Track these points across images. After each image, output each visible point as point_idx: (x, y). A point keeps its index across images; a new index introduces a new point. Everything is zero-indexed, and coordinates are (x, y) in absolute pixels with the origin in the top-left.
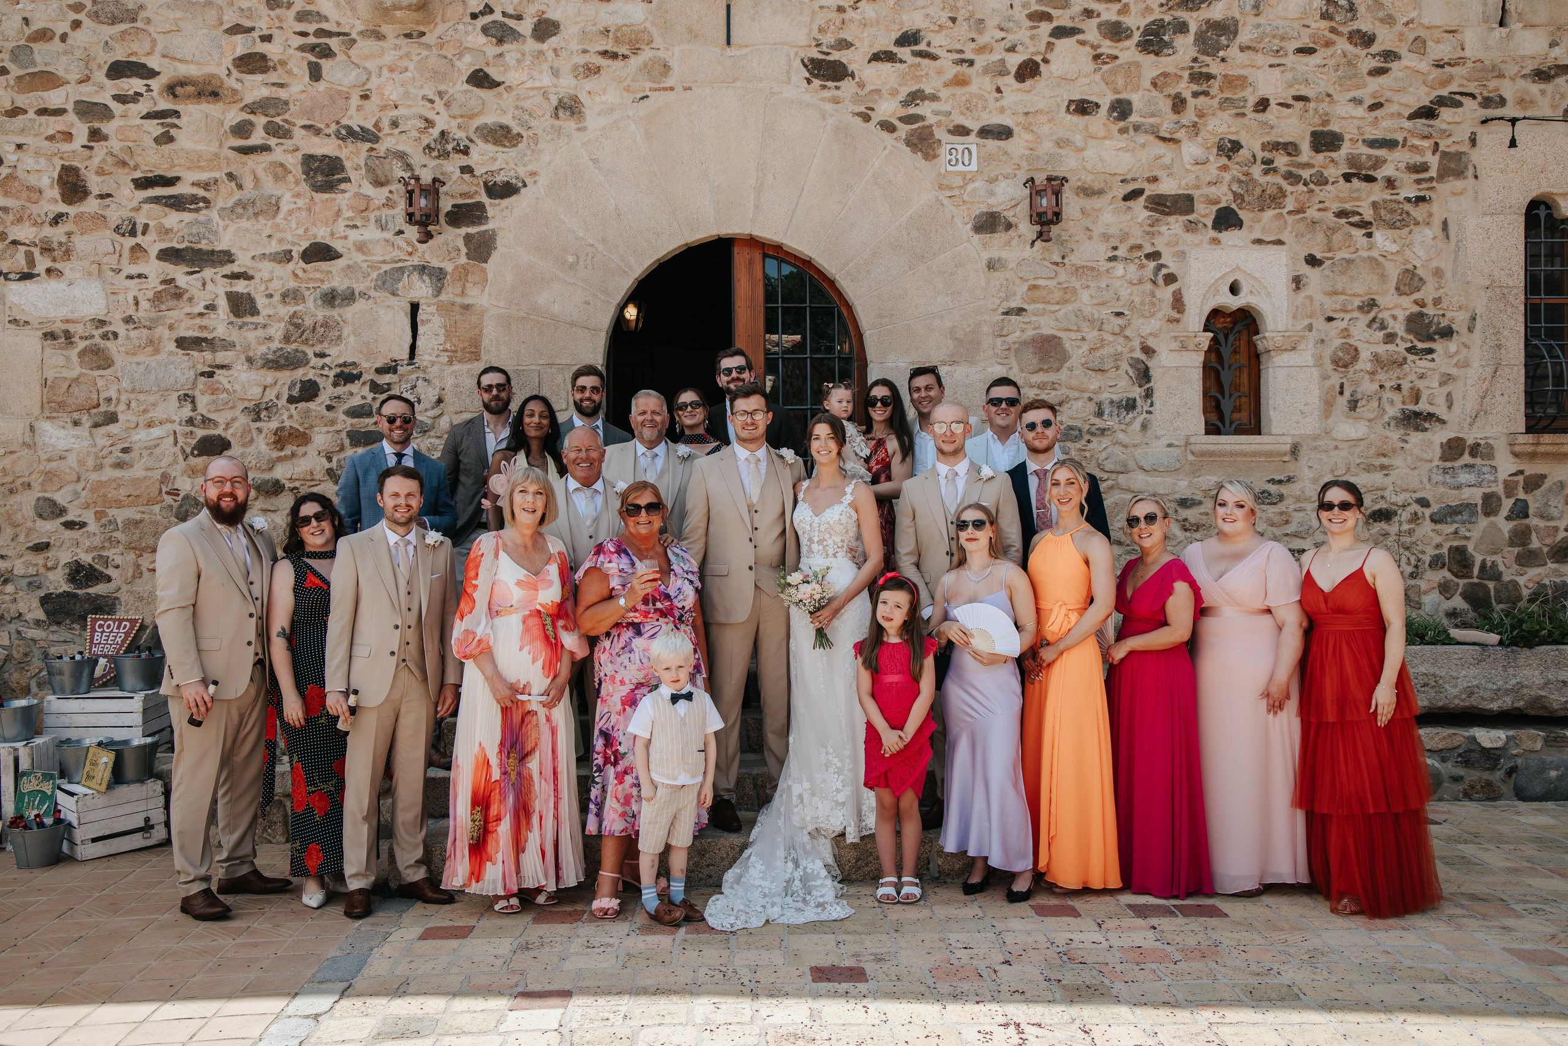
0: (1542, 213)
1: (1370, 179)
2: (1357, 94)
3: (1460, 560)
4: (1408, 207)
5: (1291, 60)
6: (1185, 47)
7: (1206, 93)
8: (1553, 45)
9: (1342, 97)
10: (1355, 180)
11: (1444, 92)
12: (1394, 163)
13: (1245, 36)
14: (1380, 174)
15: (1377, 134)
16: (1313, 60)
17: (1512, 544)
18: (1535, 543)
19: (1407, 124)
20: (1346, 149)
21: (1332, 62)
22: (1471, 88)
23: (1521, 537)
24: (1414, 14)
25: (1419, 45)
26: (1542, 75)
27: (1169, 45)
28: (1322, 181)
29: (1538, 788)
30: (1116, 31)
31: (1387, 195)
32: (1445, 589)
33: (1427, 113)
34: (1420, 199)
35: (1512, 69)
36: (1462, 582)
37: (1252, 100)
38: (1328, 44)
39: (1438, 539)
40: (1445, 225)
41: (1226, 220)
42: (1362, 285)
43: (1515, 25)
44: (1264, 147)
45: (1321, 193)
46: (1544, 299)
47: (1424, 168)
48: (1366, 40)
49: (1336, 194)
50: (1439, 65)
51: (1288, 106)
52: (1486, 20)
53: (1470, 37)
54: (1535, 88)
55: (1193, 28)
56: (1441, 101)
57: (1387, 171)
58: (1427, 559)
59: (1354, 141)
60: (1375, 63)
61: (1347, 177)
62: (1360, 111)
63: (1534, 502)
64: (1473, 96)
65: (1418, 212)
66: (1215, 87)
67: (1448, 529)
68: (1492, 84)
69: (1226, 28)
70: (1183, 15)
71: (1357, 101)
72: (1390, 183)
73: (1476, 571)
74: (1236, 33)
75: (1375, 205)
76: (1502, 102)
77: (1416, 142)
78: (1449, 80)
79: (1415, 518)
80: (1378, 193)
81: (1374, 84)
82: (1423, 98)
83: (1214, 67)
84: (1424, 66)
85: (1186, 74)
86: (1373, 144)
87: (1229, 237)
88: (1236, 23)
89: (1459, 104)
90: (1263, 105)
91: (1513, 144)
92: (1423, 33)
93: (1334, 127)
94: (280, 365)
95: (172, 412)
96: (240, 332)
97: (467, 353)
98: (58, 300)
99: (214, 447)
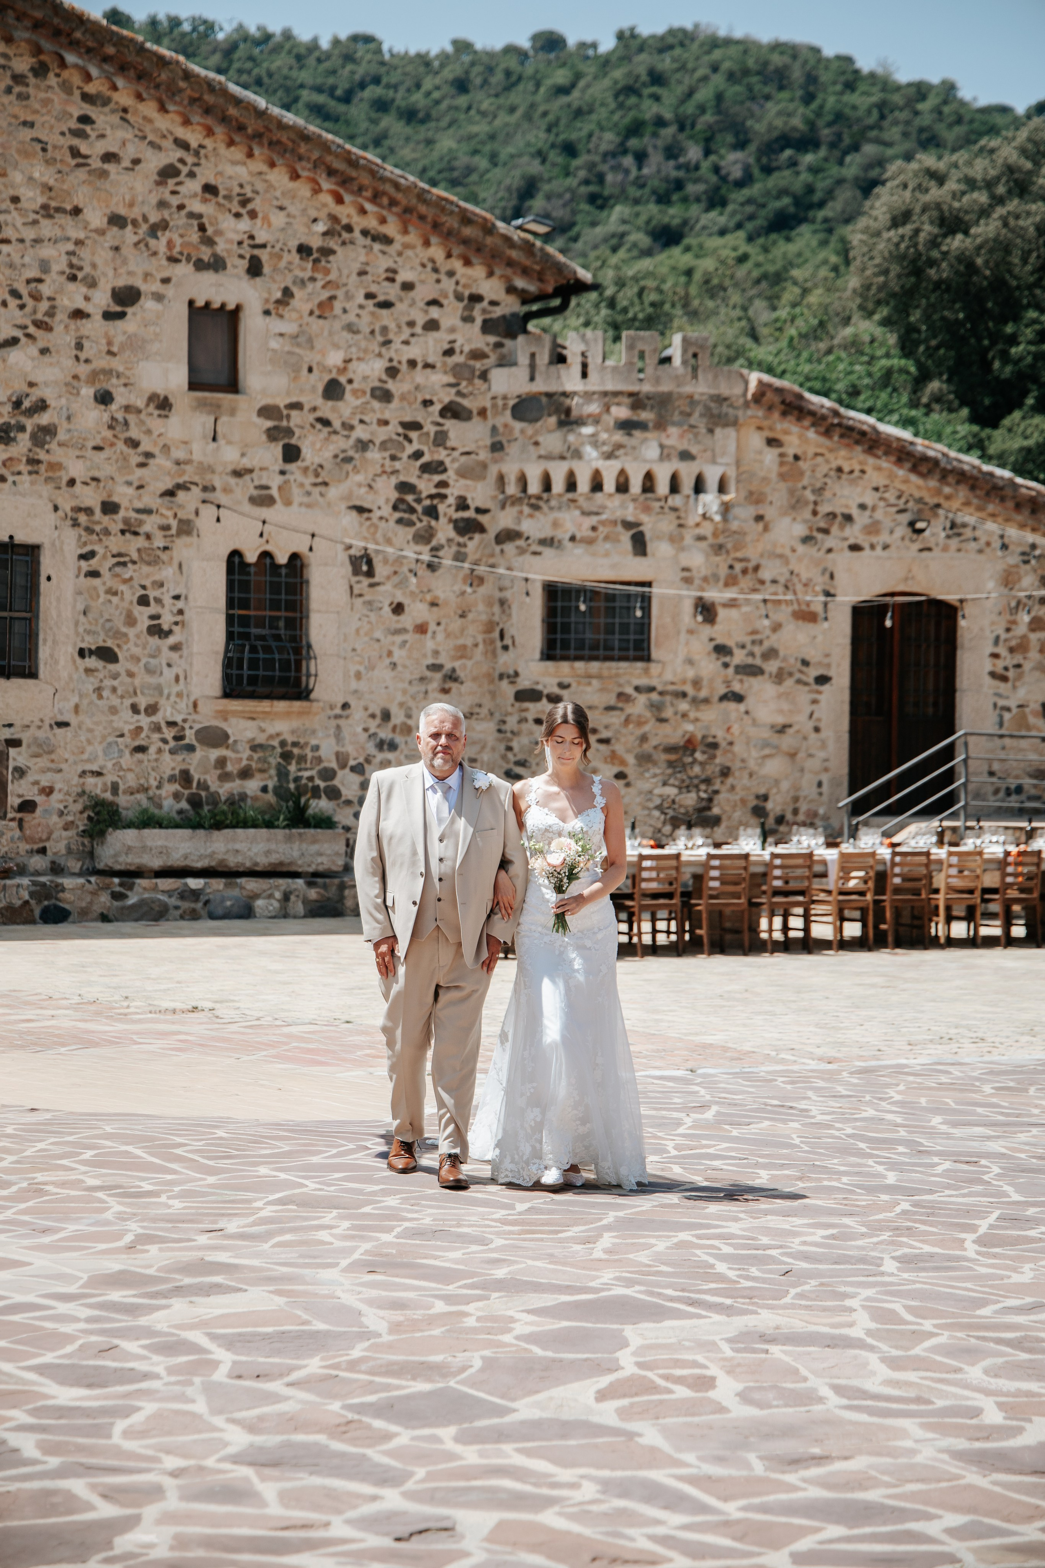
0: (236, 560)
1: (136, 534)
2: (130, 478)
3: (185, 777)
4: (159, 553)
5: (90, 453)
6: (24, 441)
7: (37, 473)
8: (243, 455)
9: (120, 479)
10: (127, 535)
11: (181, 481)
12: (150, 524)
13: (61, 436)
14: (143, 530)
15: (139, 505)
16: (103, 455)
17: (216, 768)
18: (229, 768)
19: (159, 501)
20: (122, 513)
21: (114, 457)
22: (196, 479)
24: (163, 430)
25: (166, 448)
26: (237, 474)
27: (14, 439)
28: (107, 532)
29: (220, 911)
31: (146, 544)
32: (177, 796)
33: (170, 493)
34: (166, 548)
35: (219, 469)
36: (186, 792)
37: (65, 480)
38: (112, 445)
39: (173, 765)
40: (180, 566)
43: (221, 441)
44: (72, 509)
45: (106, 541)
46: (237, 612)
47: (166, 528)
48: (134, 444)
49: (116, 543)
50: (178, 463)
51: (85, 483)
52: (205, 437)
53: (196, 447)
54: (233, 481)
55: (29, 429)
56: (180, 487)
57: (146, 528)
58: (166, 776)
59: (127, 509)
60: (141, 459)
61: (123, 532)
62: (130, 491)
64: (196, 484)
65: (164, 556)
66: (42, 468)
67: (179, 758)
68: (208, 476)
69: (49, 431)
70: (23, 420)
71: (129, 483)
72: (148, 537)
73: (195, 785)
74: (55, 434)
75: (139, 550)
76: (214, 489)
77: (164, 511)
78: (184, 472)
79: (160, 751)
80: (141, 542)
81: (140, 472)
82: (169, 484)
83: (42, 455)
84: (168, 464)
85: (24, 459)
86: (138, 511)
88: (55, 427)
89: (188, 489)
90: (72, 482)
91: (218, 520)
92: (169, 443)
93: (115, 499)
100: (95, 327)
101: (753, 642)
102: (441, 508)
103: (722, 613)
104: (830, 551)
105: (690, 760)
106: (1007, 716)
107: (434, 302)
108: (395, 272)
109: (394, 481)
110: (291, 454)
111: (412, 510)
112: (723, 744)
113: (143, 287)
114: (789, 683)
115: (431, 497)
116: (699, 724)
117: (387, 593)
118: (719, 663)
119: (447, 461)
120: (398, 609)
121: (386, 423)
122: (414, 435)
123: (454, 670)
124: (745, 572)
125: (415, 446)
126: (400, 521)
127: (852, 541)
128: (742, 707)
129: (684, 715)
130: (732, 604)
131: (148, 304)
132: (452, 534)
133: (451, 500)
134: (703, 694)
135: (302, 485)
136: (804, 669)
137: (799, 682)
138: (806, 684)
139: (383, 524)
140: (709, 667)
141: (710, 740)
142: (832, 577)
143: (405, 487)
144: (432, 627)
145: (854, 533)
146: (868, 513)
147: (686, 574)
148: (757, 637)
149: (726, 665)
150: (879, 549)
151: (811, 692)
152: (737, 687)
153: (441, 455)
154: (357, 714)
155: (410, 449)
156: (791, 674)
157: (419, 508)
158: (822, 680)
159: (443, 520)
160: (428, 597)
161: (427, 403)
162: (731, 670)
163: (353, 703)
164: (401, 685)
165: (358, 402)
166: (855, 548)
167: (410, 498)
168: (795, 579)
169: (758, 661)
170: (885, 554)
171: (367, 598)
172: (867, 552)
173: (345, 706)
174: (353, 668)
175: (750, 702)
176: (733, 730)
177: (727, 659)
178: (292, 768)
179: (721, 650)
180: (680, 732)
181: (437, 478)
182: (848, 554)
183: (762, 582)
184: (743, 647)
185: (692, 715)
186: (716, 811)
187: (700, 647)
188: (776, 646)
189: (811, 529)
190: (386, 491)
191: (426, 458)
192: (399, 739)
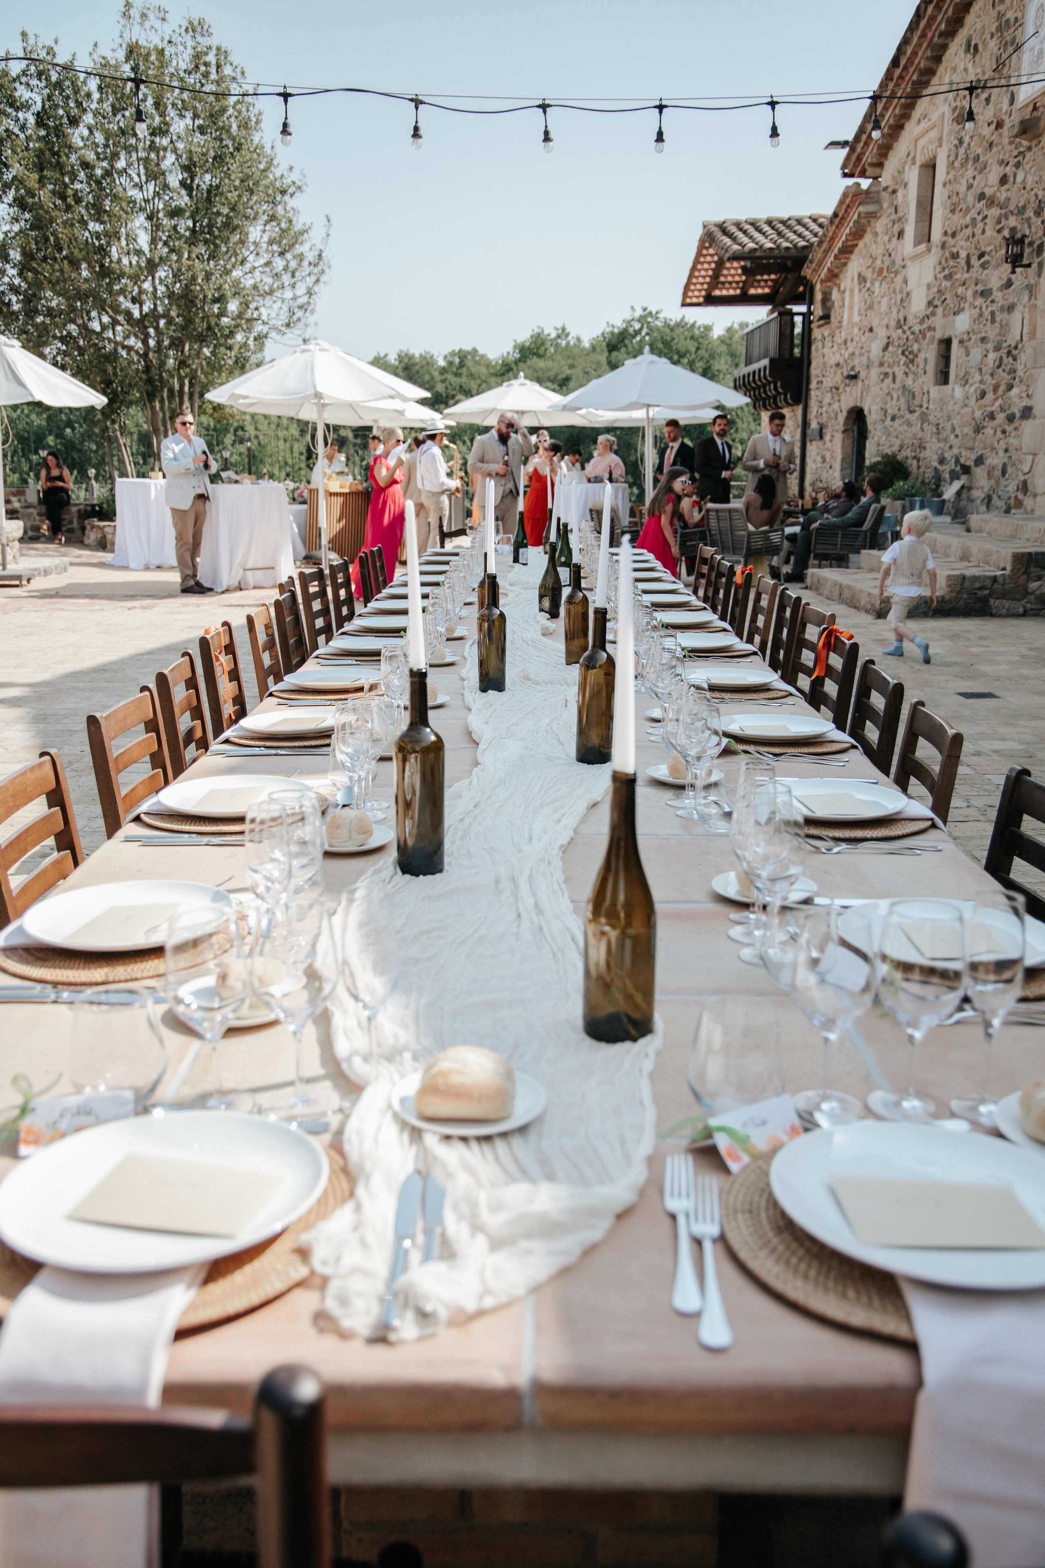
94: (997, 349)
95: (977, 377)
96: (992, 332)
97: (1033, 335)
98: (962, 323)
99: (983, 394)
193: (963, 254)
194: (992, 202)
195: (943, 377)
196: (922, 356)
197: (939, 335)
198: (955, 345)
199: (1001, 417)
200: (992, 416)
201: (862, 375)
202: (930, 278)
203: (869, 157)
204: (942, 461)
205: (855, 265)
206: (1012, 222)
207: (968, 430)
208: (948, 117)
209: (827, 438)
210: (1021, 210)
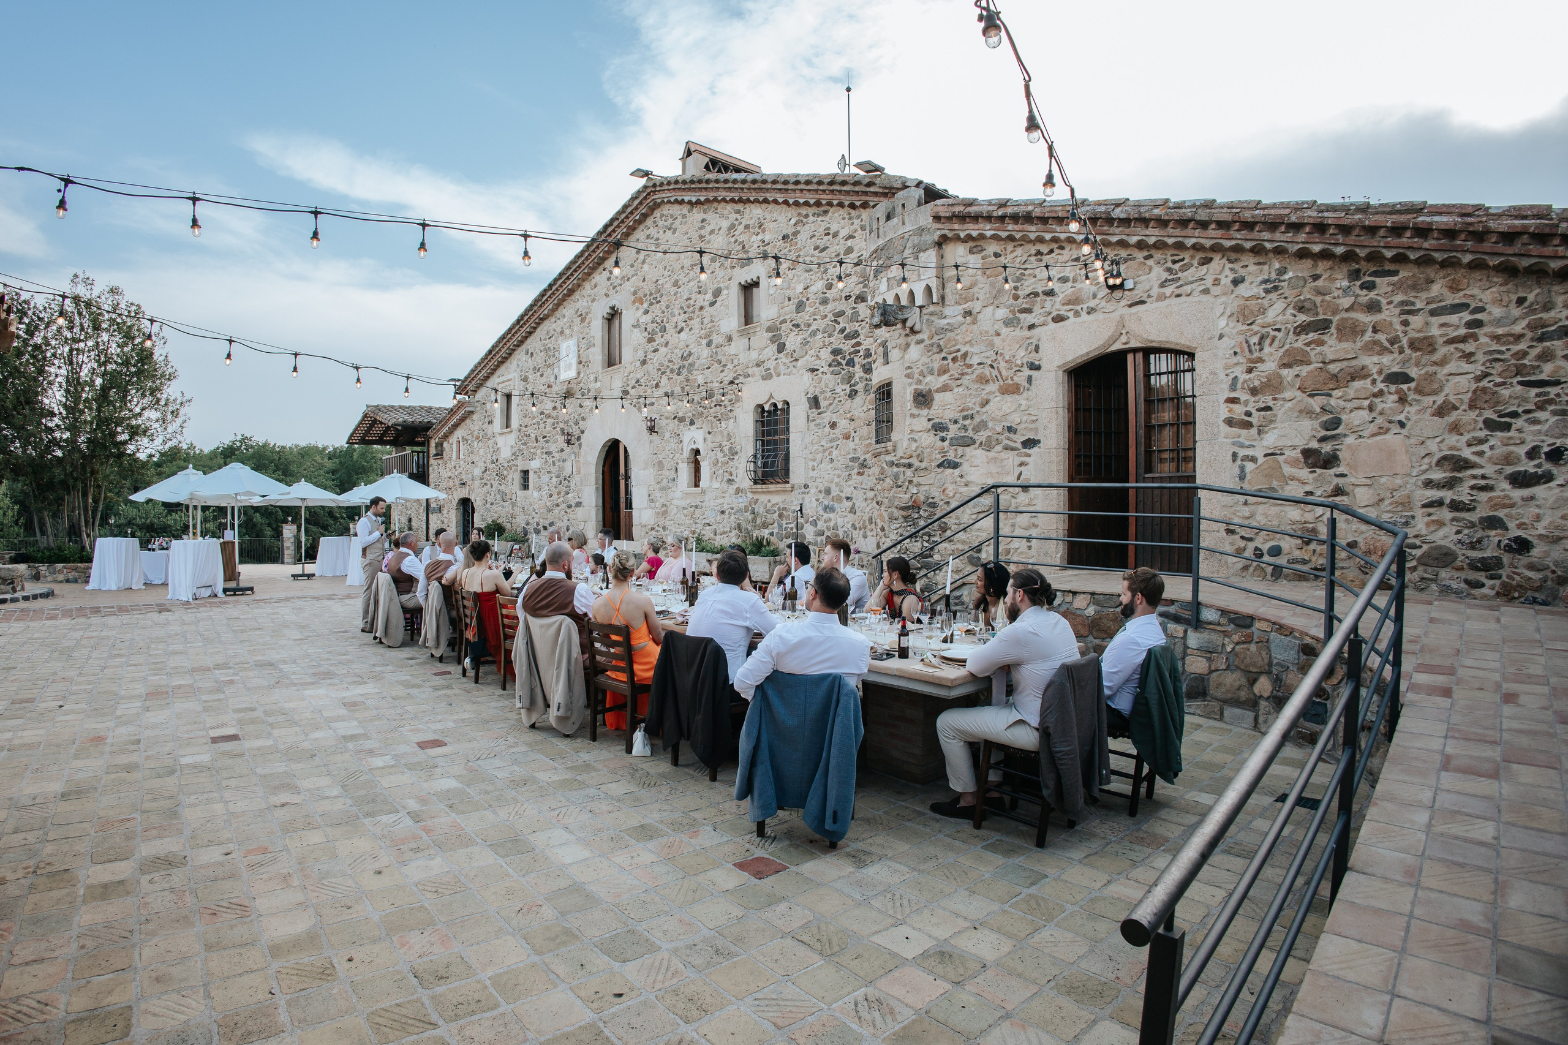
0: (760, 410)
4: (729, 413)
5: (705, 371)
6: (685, 372)
7: (688, 385)
8: (760, 354)
11: (735, 375)
12: (725, 400)
14: (723, 403)
15: (721, 391)
16: (709, 371)
18: (757, 522)
19: (728, 387)
23: (754, 520)
24: (728, 352)
25: (731, 361)
26: (758, 365)
27: (682, 372)
30: (672, 371)
31: (724, 410)
33: (732, 382)
34: (731, 411)
35: (751, 365)
37: (697, 385)
38: (713, 365)
40: (736, 418)
41: (692, 423)
42: (718, 439)
43: (751, 350)
44: (699, 399)
46: (760, 439)
47: (731, 400)
49: (713, 411)
50: (736, 366)
51: (703, 385)
52: (744, 350)
53: (742, 356)
54: (756, 369)
55: (687, 365)
56: (735, 378)
59: (717, 394)
60: (722, 368)
61: (715, 405)
62: (718, 385)
63: (756, 507)
64: (741, 375)
65: (731, 414)
67: (737, 517)
68: (747, 370)
71: (718, 382)
72: (726, 406)
75: (722, 413)
76: (749, 376)
77: (730, 392)
81: (721, 375)
82: (731, 378)
86: (721, 394)
87: (693, 427)
89: (738, 379)
92: (732, 357)
94: (558, 477)
95: (547, 488)
96: (554, 470)
97: (579, 472)
98: (534, 465)
99: (551, 496)
100: (708, 309)
101: (965, 418)
102: (856, 359)
103: (938, 397)
104: (1032, 327)
105: (916, 516)
106: (1250, 466)
107: (851, 237)
108: (829, 229)
109: (830, 349)
110: (781, 348)
111: (840, 364)
112: (941, 503)
113: (722, 285)
114: (999, 448)
115: (850, 354)
116: (922, 488)
117: (828, 417)
118: (938, 438)
119: (859, 329)
120: (833, 425)
121: (826, 316)
122: (840, 319)
123: (865, 460)
124: (954, 360)
125: (842, 325)
126: (832, 373)
127: (1054, 314)
128: (957, 472)
129: (910, 482)
130: (945, 388)
131: (725, 292)
132: (862, 374)
133: (862, 353)
134: (924, 465)
135: (785, 364)
136: (1011, 436)
137: (1006, 448)
138: (1013, 449)
139: (824, 377)
140: (929, 439)
141: (931, 500)
142: (1037, 349)
143: (836, 352)
144: (853, 434)
145: (1055, 306)
146: (1070, 284)
147: (909, 371)
148: (970, 412)
149: (943, 440)
150: (1084, 314)
151: (1019, 455)
152: (951, 456)
153: (856, 326)
154: (813, 490)
155: (838, 328)
156: (998, 442)
157: (844, 362)
158: (1030, 443)
159: (857, 367)
160: (848, 416)
161: (848, 298)
162: (947, 443)
163: (810, 484)
164: (837, 472)
165: (812, 310)
166: (1059, 319)
167: (838, 357)
168: (1000, 359)
169: (970, 433)
170: (1092, 317)
171: (818, 421)
172: (1072, 320)
173: (806, 486)
174: (811, 464)
175: (965, 467)
176: (947, 492)
177: (943, 434)
178: (784, 522)
179: (939, 428)
180: (908, 496)
181: (854, 341)
182: (1053, 325)
183: (971, 366)
184: (956, 422)
185: (915, 480)
186: (937, 557)
187: (922, 423)
188: (984, 417)
189: (1013, 312)
190: (826, 355)
191: (848, 331)
192: (836, 505)
193: (533, 435)
194: (549, 416)
195: (526, 486)
196: (509, 478)
197: (520, 468)
198: (531, 473)
199: (563, 506)
200: (558, 505)
201: (469, 483)
202: (513, 443)
203: (471, 387)
204: (528, 524)
205: (459, 433)
206: (561, 425)
207: (545, 511)
208: (518, 379)
209: (445, 512)
210: (567, 422)
